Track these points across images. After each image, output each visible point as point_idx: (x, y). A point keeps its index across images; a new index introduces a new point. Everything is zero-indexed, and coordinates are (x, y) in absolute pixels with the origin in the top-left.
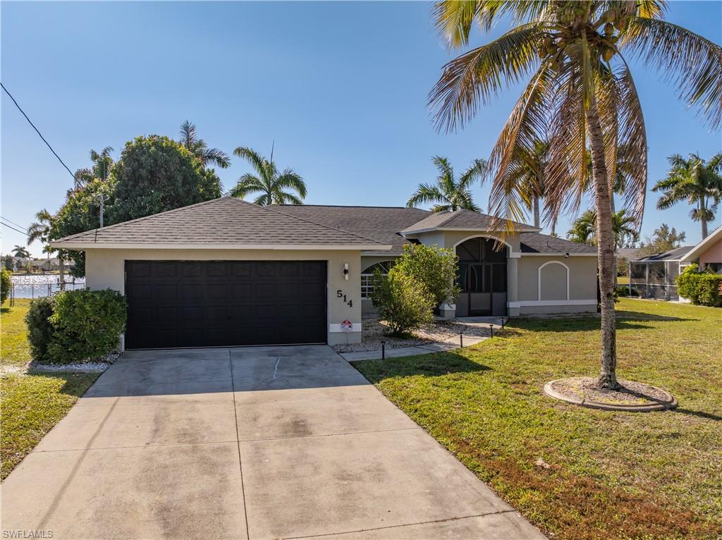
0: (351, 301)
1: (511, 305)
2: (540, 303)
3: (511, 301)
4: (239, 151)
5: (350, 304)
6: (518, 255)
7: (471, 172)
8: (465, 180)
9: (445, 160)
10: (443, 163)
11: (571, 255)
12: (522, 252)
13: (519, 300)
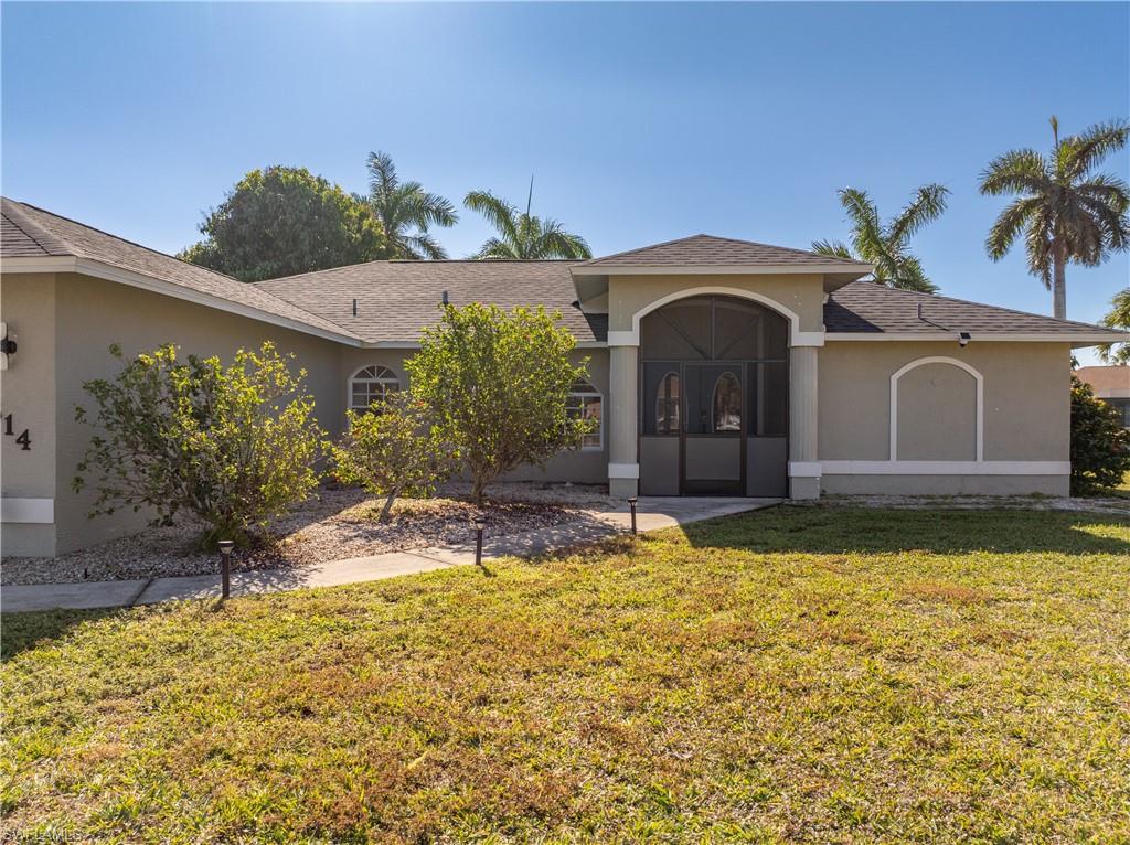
0: (26, 434)
1: (797, 469)
2: (894, 466)
3: (797, 461)
4: (476, 200)
5: (24, 440)
6: (818, 338)
7: (912, 212)
8: (900, 230)
9: (862, 196)
10: (856, 202)
11: (975, 337)
12: (828, 331)
13: (820, 457)
